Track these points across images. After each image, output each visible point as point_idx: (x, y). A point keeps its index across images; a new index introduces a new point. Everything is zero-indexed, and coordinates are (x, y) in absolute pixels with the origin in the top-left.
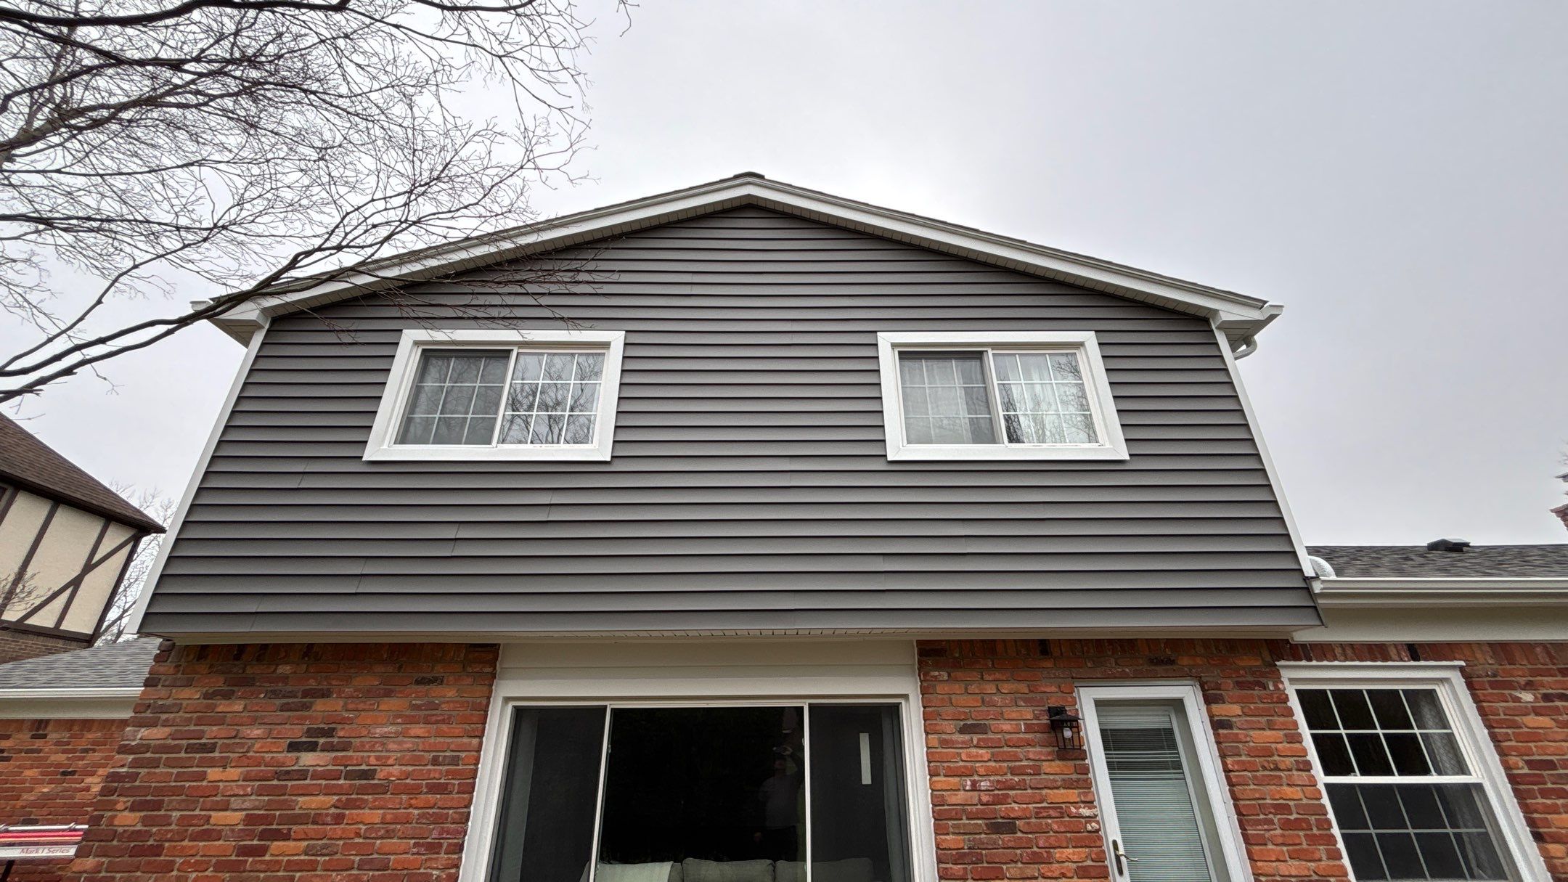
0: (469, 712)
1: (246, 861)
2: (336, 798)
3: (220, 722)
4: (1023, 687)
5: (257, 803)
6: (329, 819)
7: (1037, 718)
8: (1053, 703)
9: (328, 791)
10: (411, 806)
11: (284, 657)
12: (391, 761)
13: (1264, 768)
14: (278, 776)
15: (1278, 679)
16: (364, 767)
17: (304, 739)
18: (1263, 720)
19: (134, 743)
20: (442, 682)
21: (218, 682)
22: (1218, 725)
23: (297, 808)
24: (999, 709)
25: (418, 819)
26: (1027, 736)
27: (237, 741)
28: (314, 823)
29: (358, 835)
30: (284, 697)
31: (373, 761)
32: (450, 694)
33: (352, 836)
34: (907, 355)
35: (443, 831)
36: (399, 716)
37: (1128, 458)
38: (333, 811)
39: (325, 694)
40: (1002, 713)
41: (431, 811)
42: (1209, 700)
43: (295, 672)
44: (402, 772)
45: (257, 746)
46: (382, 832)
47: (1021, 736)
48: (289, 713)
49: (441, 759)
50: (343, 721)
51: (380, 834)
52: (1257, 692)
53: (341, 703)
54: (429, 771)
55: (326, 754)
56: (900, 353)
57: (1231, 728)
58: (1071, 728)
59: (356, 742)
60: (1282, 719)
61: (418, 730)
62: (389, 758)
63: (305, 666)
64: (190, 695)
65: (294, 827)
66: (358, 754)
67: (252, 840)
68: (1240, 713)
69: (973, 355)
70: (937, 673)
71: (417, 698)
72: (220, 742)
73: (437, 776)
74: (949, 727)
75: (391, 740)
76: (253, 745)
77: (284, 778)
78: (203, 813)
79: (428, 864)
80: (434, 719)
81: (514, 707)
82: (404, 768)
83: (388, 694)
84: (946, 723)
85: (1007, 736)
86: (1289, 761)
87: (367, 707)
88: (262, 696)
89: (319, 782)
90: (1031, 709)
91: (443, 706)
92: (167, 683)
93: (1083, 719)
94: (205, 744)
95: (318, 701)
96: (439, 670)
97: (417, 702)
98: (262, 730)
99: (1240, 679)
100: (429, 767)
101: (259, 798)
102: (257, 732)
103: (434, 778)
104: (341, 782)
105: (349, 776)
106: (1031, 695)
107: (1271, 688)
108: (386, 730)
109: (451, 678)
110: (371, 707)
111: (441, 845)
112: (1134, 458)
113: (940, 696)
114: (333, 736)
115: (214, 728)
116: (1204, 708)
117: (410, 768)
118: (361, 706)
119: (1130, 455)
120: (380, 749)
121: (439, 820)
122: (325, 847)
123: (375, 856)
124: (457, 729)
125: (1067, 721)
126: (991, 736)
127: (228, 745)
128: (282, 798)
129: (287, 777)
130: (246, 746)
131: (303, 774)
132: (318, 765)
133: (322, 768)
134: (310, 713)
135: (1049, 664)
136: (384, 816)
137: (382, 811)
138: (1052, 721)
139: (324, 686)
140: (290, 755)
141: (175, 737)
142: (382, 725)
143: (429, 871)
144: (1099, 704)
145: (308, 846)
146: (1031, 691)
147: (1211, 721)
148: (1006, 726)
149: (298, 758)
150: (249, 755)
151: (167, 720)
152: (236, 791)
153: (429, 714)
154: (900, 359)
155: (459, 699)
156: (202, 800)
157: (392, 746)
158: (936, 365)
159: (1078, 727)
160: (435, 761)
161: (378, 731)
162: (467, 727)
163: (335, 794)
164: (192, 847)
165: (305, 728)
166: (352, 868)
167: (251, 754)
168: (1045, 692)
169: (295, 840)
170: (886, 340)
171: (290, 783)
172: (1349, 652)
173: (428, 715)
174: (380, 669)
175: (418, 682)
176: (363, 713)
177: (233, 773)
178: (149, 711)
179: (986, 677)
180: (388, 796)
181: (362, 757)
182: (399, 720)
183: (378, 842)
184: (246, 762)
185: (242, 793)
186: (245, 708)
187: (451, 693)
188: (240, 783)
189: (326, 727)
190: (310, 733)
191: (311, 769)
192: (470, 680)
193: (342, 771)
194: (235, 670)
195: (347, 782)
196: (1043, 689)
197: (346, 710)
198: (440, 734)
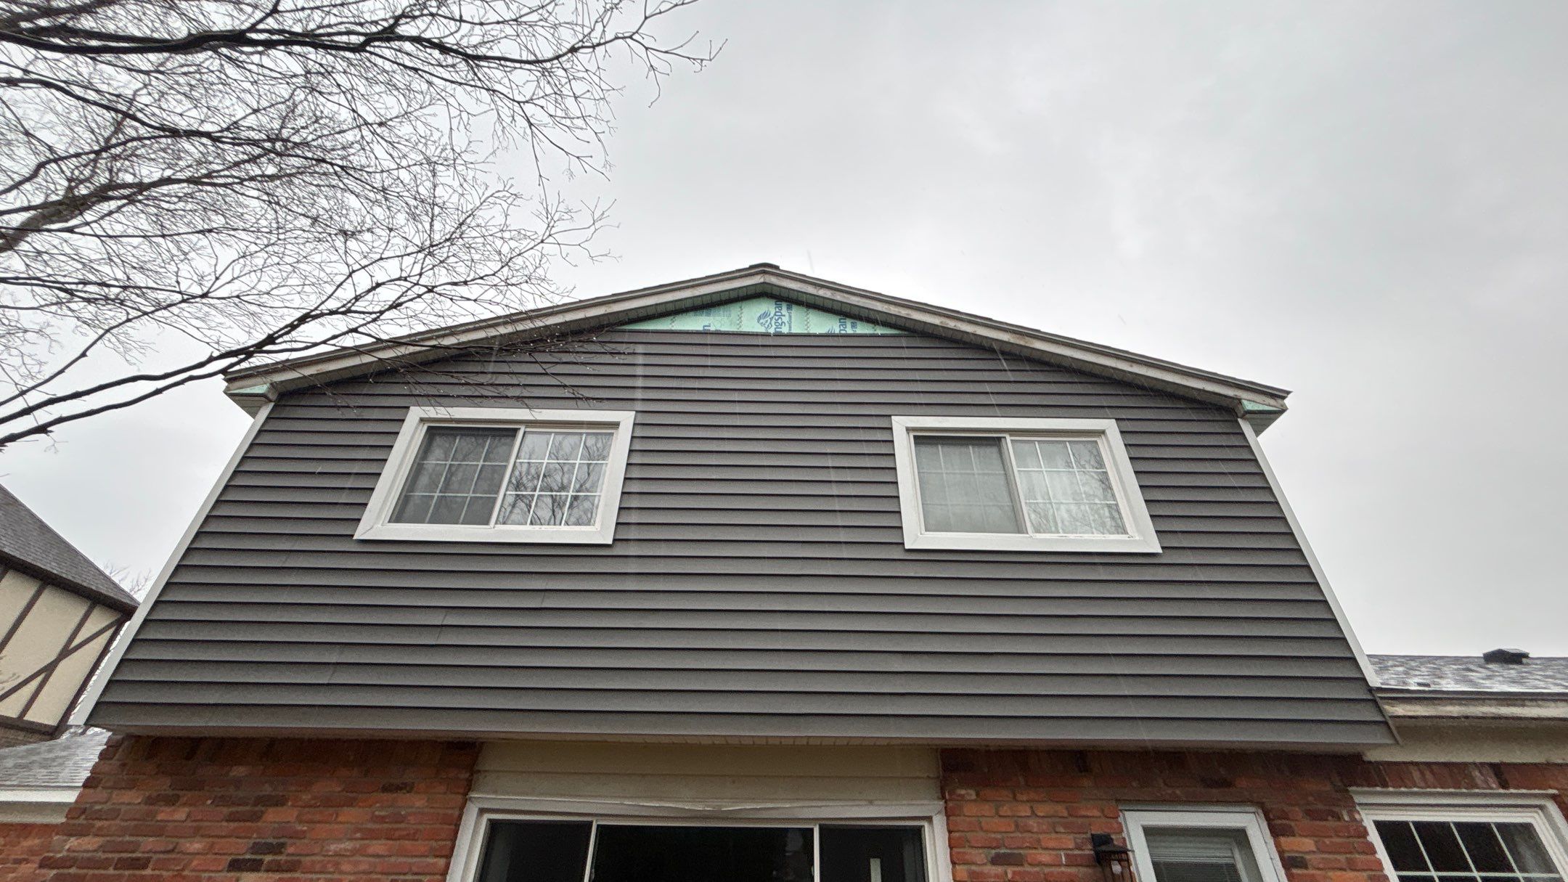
0: (438, 826)
3: (159, 832)
4: (1061, 810)
7: (1079, 848)
8: (1097, 830)
11: (242, 754)
15: (1352, 808)
17: (248, 857)
18: (1342, 858)
19: (59, 855)
20: (412, 788)
21: (163, 785)
22: (1289, 863)
24: (1035, 836)
26: (1069, 870)
27: (174, 856)
30: (234, 804)
32: (418, 804)
34: (923, 439)
36: (358, 830)
37: (1160, 551)
39: (279, 802)
40: (1039, 841)
42: (1276, 832)
43: (250, 775)
47: (1063, 869)
48: (236, 824)
50: (299, 836)
52: (1331, 823)
53: (295, 812)
55: (270, 874)
56: (915, 437)
57: (1306, 868)
58: (1120, 861)
59: (307, 860)
60: (1363, 857)
61: (378, 847)
63: (263, 767)
64: (131, 799)
66: (306, 875)
68: (1315, 850)
69: (991, 440)
70: (963, 792)
71: (382, 808)
72: (155, 857)
74: (980, 856)
75: (346, 859)
76: (190, 863)
80: (397, 834)
81: (490, 820)
83: (350, 803)
84: (974, 851)
85: (1047, 870)
87: (323, 818)
88: (209, 802)
90: (1071, 836)
91: (409, 818)
92: (109, 784)
93: (1133, 851)
94: (138, 859)
95: (271, 810)
96: (410, 775)
97: (381, 813)
98: (203, 844)
99: (1308, 807)
102: (197, 846)
106: (1071, 819)
107: (1346, 818)
108: (342, 846)
109: (422, 785)
110: (329, 818)
112: (1167, 551)
113: (968, 819)
114: (281, 853)
115: (151, 840)
116: (1271, 841)
118: (317, 817)
119: (1163, 548)
120: (331, 870)
124: (421, 846)
125: (1114, 853)
126: (1028, 868)
127: (162, 862)
130: (182, 864)
134: (259, 824)
135: (1087, 783)
138: (1097, 853)
139: (280, 792)
140: (229, 875)
141: (106, 850)
142: (340, 840)
144: (1150, 832)
146: (1071, 815)
147: (1282, 859)
148: (1045, 857)
149: (238, 880)
150: (184, 873)
151: (100, 828)
153: (393, 828)
154: (915, 443)
155: (428, 810)
157: (346, 867)
158: (955, 452)
159: (1128, 860)
161: (333, 847)
162: (434, 844)
165: (252, 841)
167: (186, 873)
168: (1088, 817)
170: (901, 424)
172: (1428, 775)
174: (344, 772)
175: (386, 789)
176: (318, 825)
178: (83, 817)
179: (1019, 797)
181: (311, 880)
182: (358, 835)
186: (188, 816)
187: (419, 802)
189: (275, 841)
190: (256, 848)
192: (442, 788)
194: (184, 771)
196: (1083, 813)
197: (300, 822)
198: (402, 853)
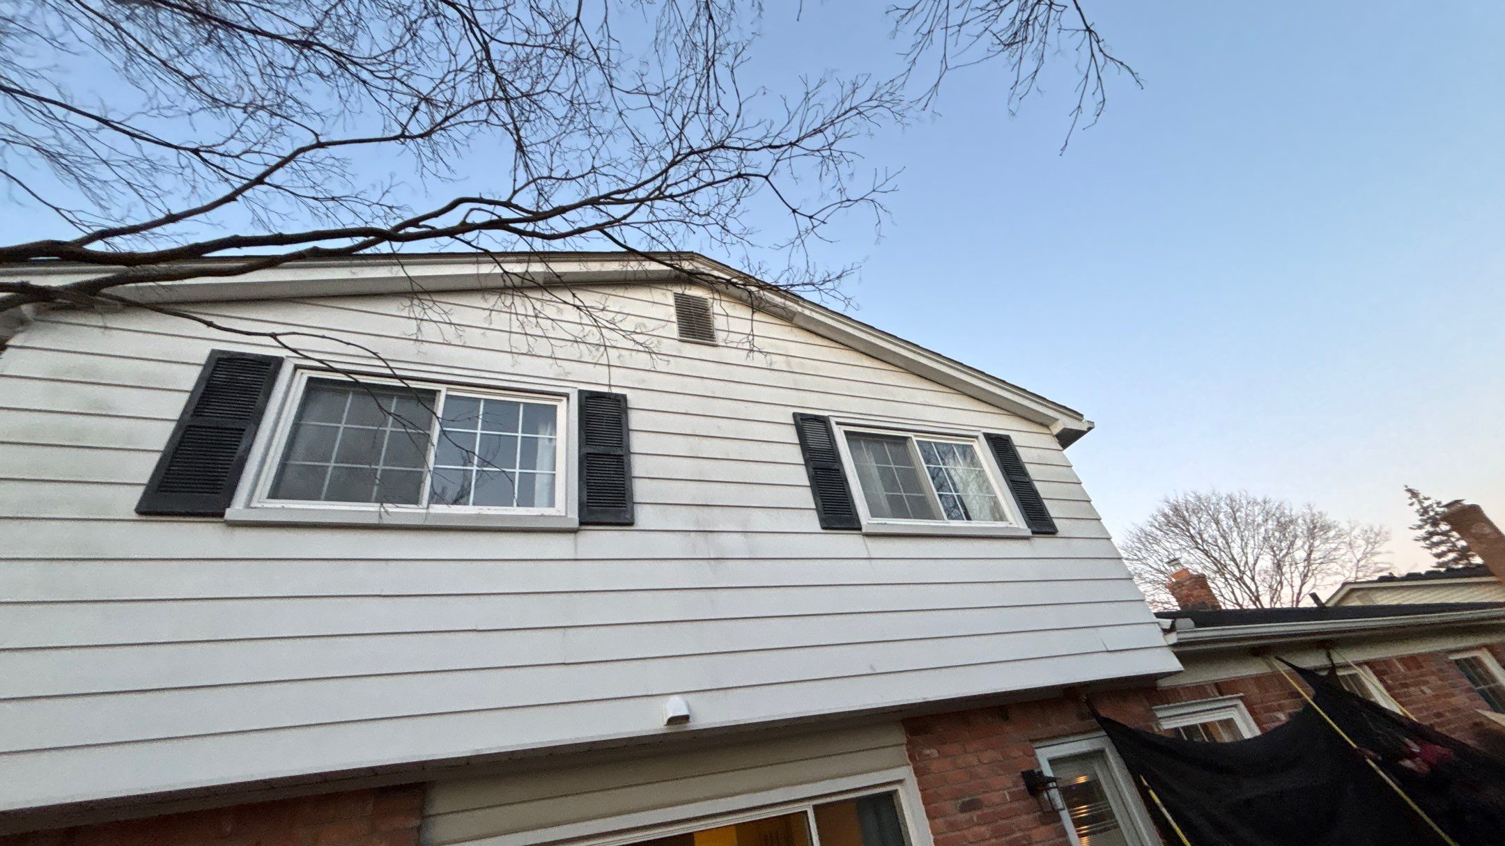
4: (998, 755)
7: (1016, 785)
8: (1024, 767)
15: (1157, 721)
24: (985, 781)
26: (1016, 805)
40: (989, 785)
47: (1008, 806)
58: (1044, 790)
69: (899, 440)
70: (928, 751)
74: (951, 807)
84: (947, 803)
85: (999, 808)
90: (1008, 776)
106: (1006, 762)
113: (935, 775)
126: (986, 810)
135: (1009, 728)
138: (1030, 786)
144: (1051, 763)
146: (1005, 759)
148: (995, 798)
154: (845, 438)
168: (1015, 758)
179: (968, 749)
196: (1013, 755)
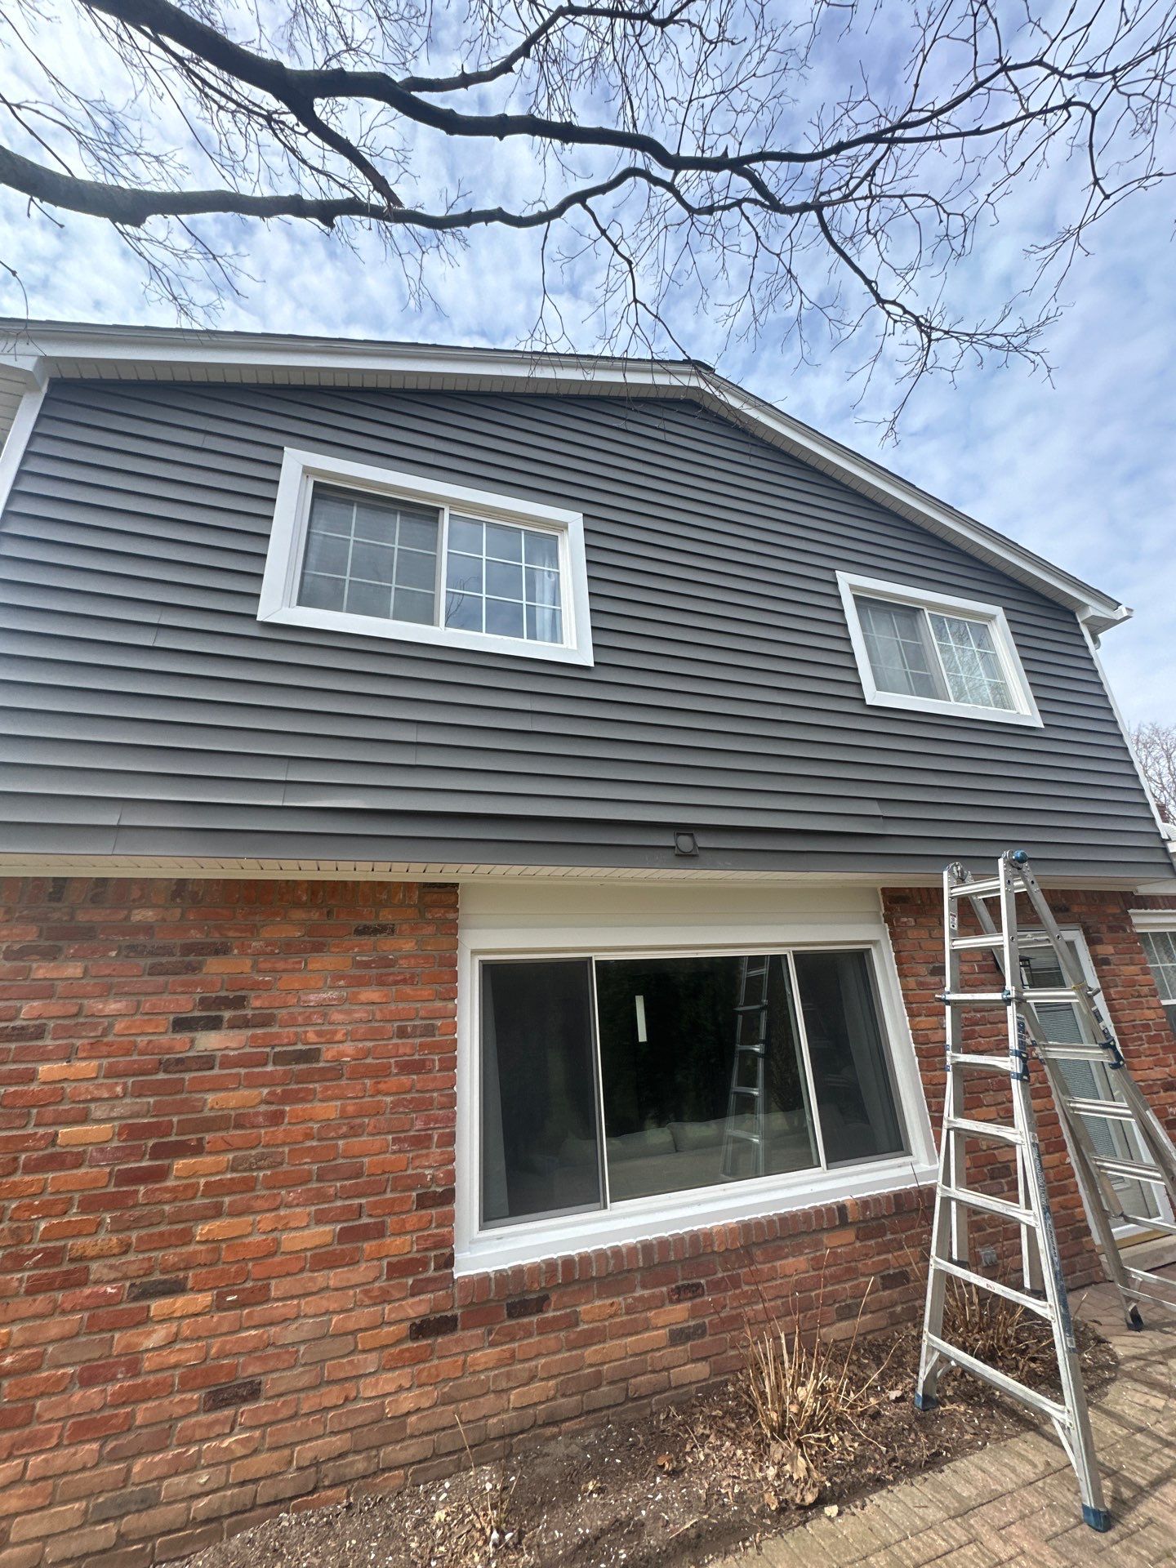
0: (437, 969)
1: (136, 1192)
2: (265, 1091)
3: (45, 991)
5: (136, 1108)
6: (261, 1119)
9: (252, 1082)
10: (378, 1092)
11: (141, 897)
12: (339, 1037)
13: (1133, 996)
14: (164, 1065)
15: (1130, 924)
16: (299, 1047)
17: (197, 1014)
18: (1127, 957)
20: (393, 930)
21: (30, 933)
22: (1099, 962)
23: (206, 1110)
25: (392, 1108)
26: (983, 976)
27: (81, 1020)
28: (238, 1126)
29: (309, 1136)
30: (152, 954)
31: (312, 1037)
33: (301, 1139)
35: (428, 1120)
36: (342, 978)
37: (1043, 727)
38: (263, 1108)
39: (221, 950)
41: (408, 1096)
43: (164, 920)
44: (358, 1050)
45: (119, 1026)
46: (345, 1129)
47: (976, 977)
48: (166, 978)
49: (409, 1029)
50: (256, 986)
51: (341, 1132)
52: (1121, 934)
53: (248, 961)
54: (397, 1045)
55: (237, 1031)
56: (854, 596)
57: (1107, 965)
59: (282, 1013)
61: (371, 994)
62: (335, 1032)
63: (179, 910)
65: (208, 1137)
66: (287, 1030)
67: (140, 1161)
68: (1114, 952)
69: (909, 611)
70: (904, 920)
71: (360, 953)
72: (52, 1024)
73: (408, 1051)
74: (923, 970)
75: (334, 1009)
76: (111, 1026)
77: (176, 1069)
78: (41, 1131)
79: (417, 1163)
80: (391, 979)
81: (481, 962)
82: (360, 1045)
83: (318, 948)
84: (919, 966)
86: (1145, 990)
87: (290, 967)
88: (113, 954)
89: (234, 1071)
91: (401, 962)
94: (23, 1028)
95: (211, 959)
96: (386, 916)
97: (364, 958)
98: (124, 1003)
99: (1110, 925)
100: (395, 1041)
101: (138, 1100)
102: (113, 1006)
103: (405, 1055)
104: (270, 1068)
105: (280, 1058)
107: (1129, 931)
108: (325, 996)
109: (405, 927)
110: (297, 966)
111: (430, 1137)
112: (1047, 727)
113: (912, 942)
114: (244, 1007)
115: (35, 1004)
116: (1087, 949)
117: (370, 1044)
118: (280, 965)
119: (1045, 725)
120: (319, 1021)
121: (422, 1105)
122: (262, 1157)
123: (341, 1161)
127: (65, 1028)
128: (178, 1097)
129: (180, 1067)
130: (100, 1029)
131: (207, 1062)
132: (226, 1048)
133: (236, 1053)
134: (201, 976)
136: (343, 1110)
137: (338, 1103)
139: (216, 937)
140: (178, 1036)
142: (317, 990)
143: (419, 1171)
145: (234, 1159)
147: (1093, 960)
149: (192, 1041)
150: (105, 1040)
152: (97, 1094)
153: (383, 972)
155: (420, 952)
156: (35, 1111)
157: (337, 1017)
158: (878, 616)
160: (402, 1033)
161: (312, 997)
162: (437, 987)
163: (263, 1086)
164: (31, 1184)
165: (197, 997)
166: (309, 1181)
167: (110, 1038)
169: (210, 1153)
171: (187, 1076)
173: (381, 975)
174: (298, 915)
175: (359, 933)
176: (285, 976)
177: (86, 1067)
180: (344, 1082)
181: (296, 1034)
182: (342, 983)
183: (341, 1142)
184: (105, 1050)
185: (106, 1095)
186: (86, 971)
187: (408, 946)
188: (101, 1081)
189: (231, 995)
190: (205, 1003)
191: (219, 1053)
192: (432, 930)
193: (267, 1054)
194: (56, 915)
195: (278, 1068)
197: (259, 971)
198: (402, 998)
